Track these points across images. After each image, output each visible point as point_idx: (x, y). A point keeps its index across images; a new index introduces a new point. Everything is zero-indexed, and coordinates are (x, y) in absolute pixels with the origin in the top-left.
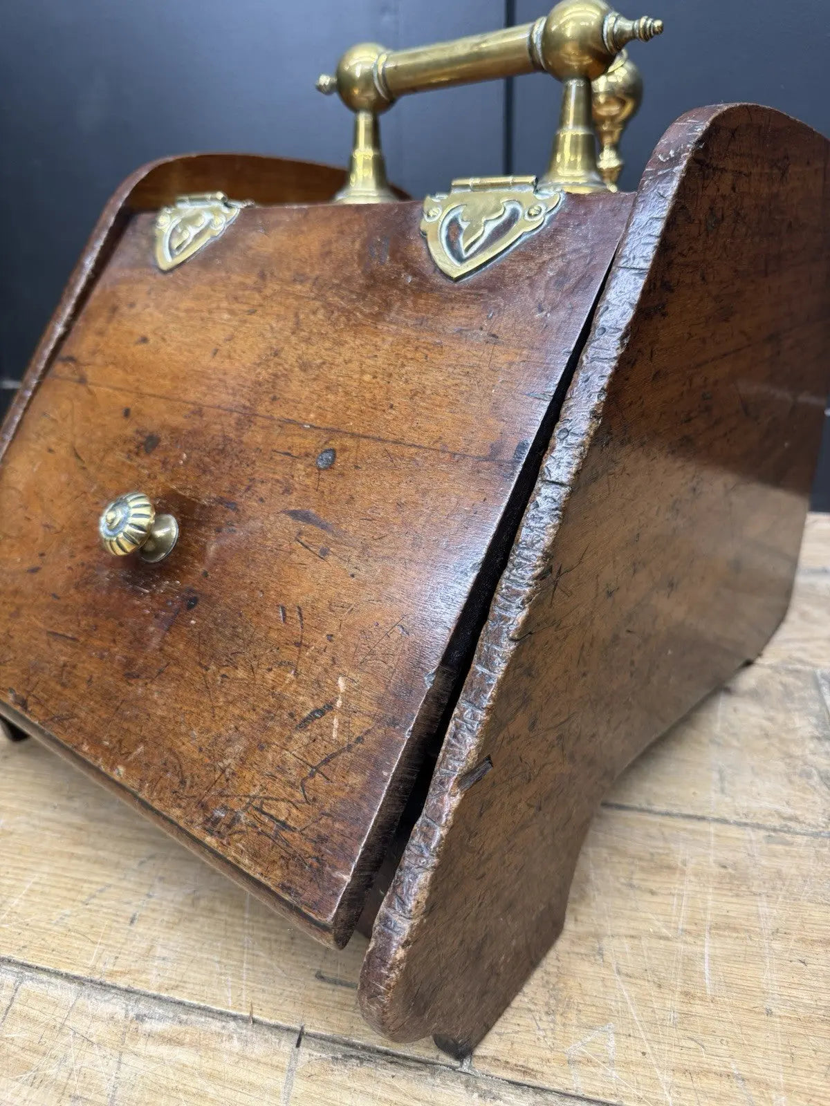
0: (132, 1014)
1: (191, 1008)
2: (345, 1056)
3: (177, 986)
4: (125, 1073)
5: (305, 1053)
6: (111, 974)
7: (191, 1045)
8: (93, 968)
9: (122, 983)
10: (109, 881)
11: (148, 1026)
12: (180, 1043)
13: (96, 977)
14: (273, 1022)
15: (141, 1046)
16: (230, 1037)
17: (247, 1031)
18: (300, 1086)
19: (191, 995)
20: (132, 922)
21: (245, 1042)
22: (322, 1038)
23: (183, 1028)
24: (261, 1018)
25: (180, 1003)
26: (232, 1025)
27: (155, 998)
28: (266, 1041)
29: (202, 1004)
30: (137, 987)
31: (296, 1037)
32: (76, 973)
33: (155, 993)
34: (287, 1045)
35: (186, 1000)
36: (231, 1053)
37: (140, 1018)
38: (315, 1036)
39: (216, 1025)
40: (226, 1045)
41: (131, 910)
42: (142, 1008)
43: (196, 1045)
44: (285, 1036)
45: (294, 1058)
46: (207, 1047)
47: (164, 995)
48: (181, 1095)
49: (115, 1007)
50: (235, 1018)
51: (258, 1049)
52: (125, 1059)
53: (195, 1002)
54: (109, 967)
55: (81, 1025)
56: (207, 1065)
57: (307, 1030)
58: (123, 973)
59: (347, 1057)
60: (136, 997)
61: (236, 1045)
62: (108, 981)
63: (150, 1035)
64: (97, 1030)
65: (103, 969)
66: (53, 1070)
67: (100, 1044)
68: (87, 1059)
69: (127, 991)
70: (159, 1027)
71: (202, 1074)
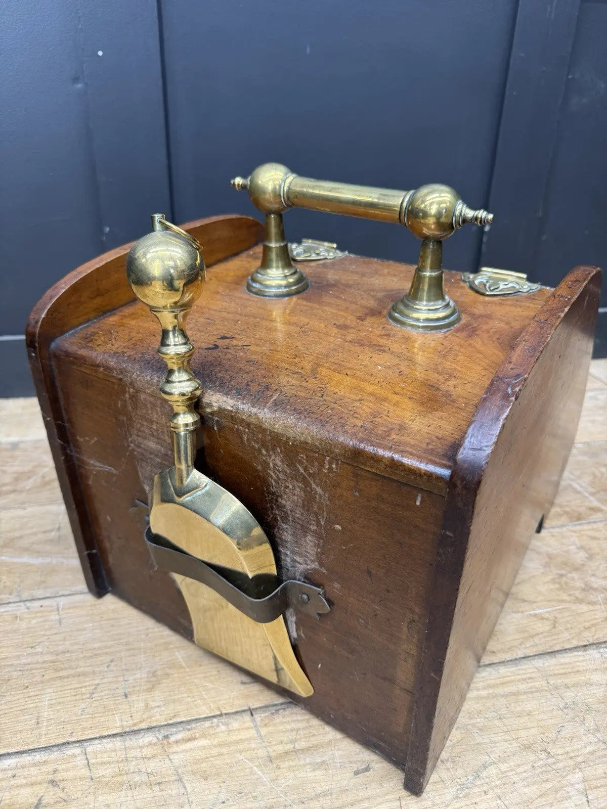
0: (160, 737)
1: (189, 722)
2: (276, 710)
3: (175, 716)
4: (176, 763)
5: (258, 717)
6: (135, 725)
7: (201, 737)
8: (122, 726)
9: (144, 725)
10: (97, 682)
11: (172, 739)
12: (195, 739)
13: (128, 730)
14: (234, 711)
15: (175, 748)
16: (218, 726)
17: (224, 720)
18: (264, 731)
19: (185, 716)
20: (126, 696)
21: (227, 724)
22: (261, 708)
23: (191, 732)
24: (227, 712)
25: (182, 722)
26: (215, 720)
27: (166, 725)
28: (236, 720)
29: (193, 718)
30: (154, 724)
31: (249, 712)
32: (114, 732)
33: (165, 723)
34: (247, 717)
35: (184, 719)
36: (223, 732)
37: (166, 737)
38: (257, 709)
39: (207, 724)
40: (218, 730)
41: (121, 692)
42: (164, 732)
43: (204, 736)
44: (244, 714)
45: (254, 721)
46: (210, 735)
47: (171, 722)
48: (211, 759)
49: (149, 738)
50: (214, 717)
51: (235, 724)
52: (171, 757)
53: (190, 718)
54: (131, 722)
55: (137, 753)
56: (215, 742)
57: (252, 707)
58: (141, 722)
59: (277, 711)
60: (157, 729)
61: (223, 728)
62: (135, 728)
63: (177, 742)
64: (147, 752)
65: (128, 724)
66: (137, 778)
67: (154, 757)
68: (152, 765)
69: (150, 729)
70: (179, 736)
71: (215, 746)
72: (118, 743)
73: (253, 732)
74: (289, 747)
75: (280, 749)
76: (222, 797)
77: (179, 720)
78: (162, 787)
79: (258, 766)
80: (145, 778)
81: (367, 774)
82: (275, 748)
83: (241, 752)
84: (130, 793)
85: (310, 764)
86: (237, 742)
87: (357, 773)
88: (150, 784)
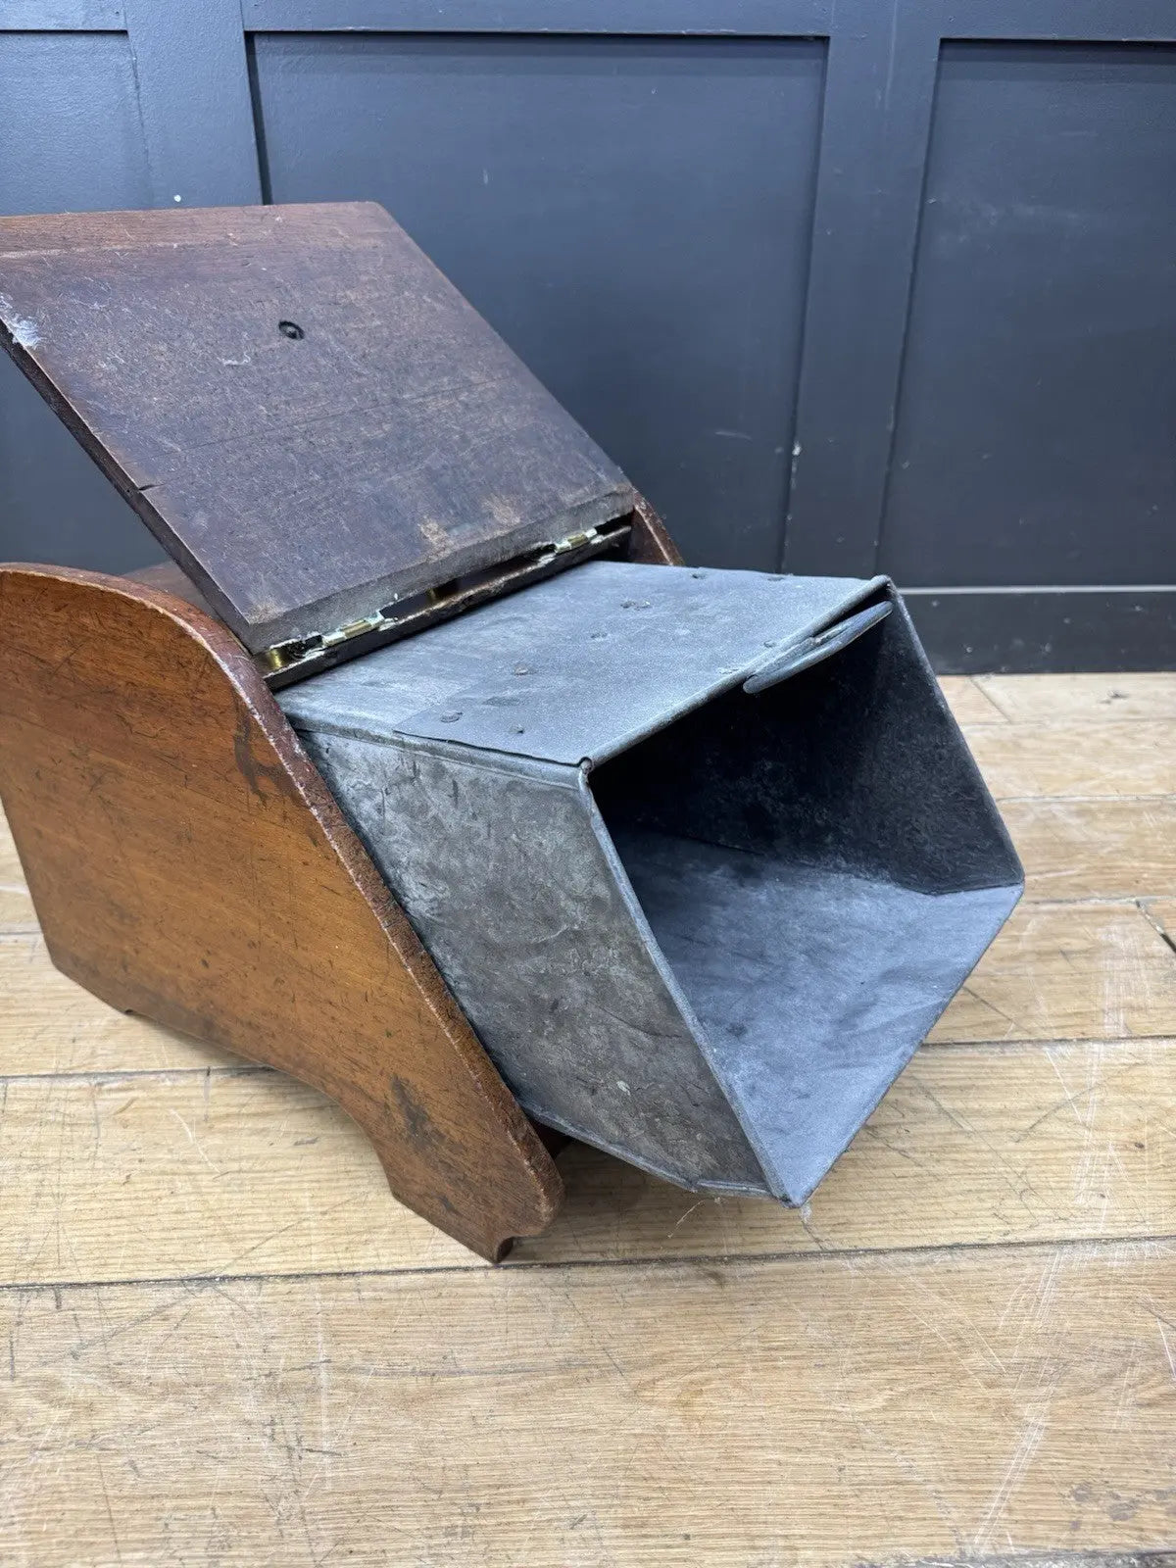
0: (94, 1083)
1: (133, 1074)
3: (120, 1065)
4: (99, 1108)
5: (213, 1078)
6: (70, 1069)
7: (139, 1088)
8: (56, 1068)
9: (81, 1071)
10: (45, 1024)
11: (106, 1087)
12: (131, 1089)
13: (61, 1072)
14: (189, 1069)
15: (106, 1096)
16: (163, 1081)
17: (172, 1076)
18: (213, 1092)
19: (132, 1068)
20: (74, 1041)
21: (174, 1080)
22: (222, 1069)
23: (130, 1083)
25: (125, 1073)
26: (163, 1075)
27: (104, 1073)
28: (187, 1077)
29: (139, 1070)
30: (93, 1071)
31: (206, 1072)
32: (45, 1073)
33: (106, 1071)
34: (201, 1077)
35: (128, 1070)
36: (165, 1086)
37: (100, 1084)
38: (217, 1070)
39: (152, 1077)
40: (162, 1085)
41: (71, 1036)
42: (100, 1079)
43: (143, 1088)
44: (198, 1073)
45: (207, 1081)
46: (150, 1087)
47: (113, 1071)
48: (140, 1110)
49: (83, 1083)
50: (163, 1072)
51: (183, 1082)
52: (97, 1103)
53: (134, 1070)
54: (68, 1066)
55: (62, 1095)
56: (153, 1095)
57: (212, 1068)
58: (79, 1067)
59: (239, 1074)
60: (94, 1076)
61: (168, 1083)
62: (71, 1072)
63: (110, 1090)
64: (73, 1095)
65: (64, 1066)
66: (51, 1117)
67: (78, 1100)
68: (72, 1108)
69: (86, 1075)
70: (115, 1085)
71: (152, 1099)
72: (45, 1084)
73: (201, 1092)
74: (235, 1110)
75: (223, 1110)
76: (135, 1145)
77: (123, 1070)
78: (75, 1128)
79: (190, 1124)
80: (59, 1119)
81: (309, 1146)
82: (216, 1109)
83: (176, 1108)
84: (38, 1129)
85: (249, 1129)
86: (176, 1098)
87: (296, 1144)
88: (63, 1124)
